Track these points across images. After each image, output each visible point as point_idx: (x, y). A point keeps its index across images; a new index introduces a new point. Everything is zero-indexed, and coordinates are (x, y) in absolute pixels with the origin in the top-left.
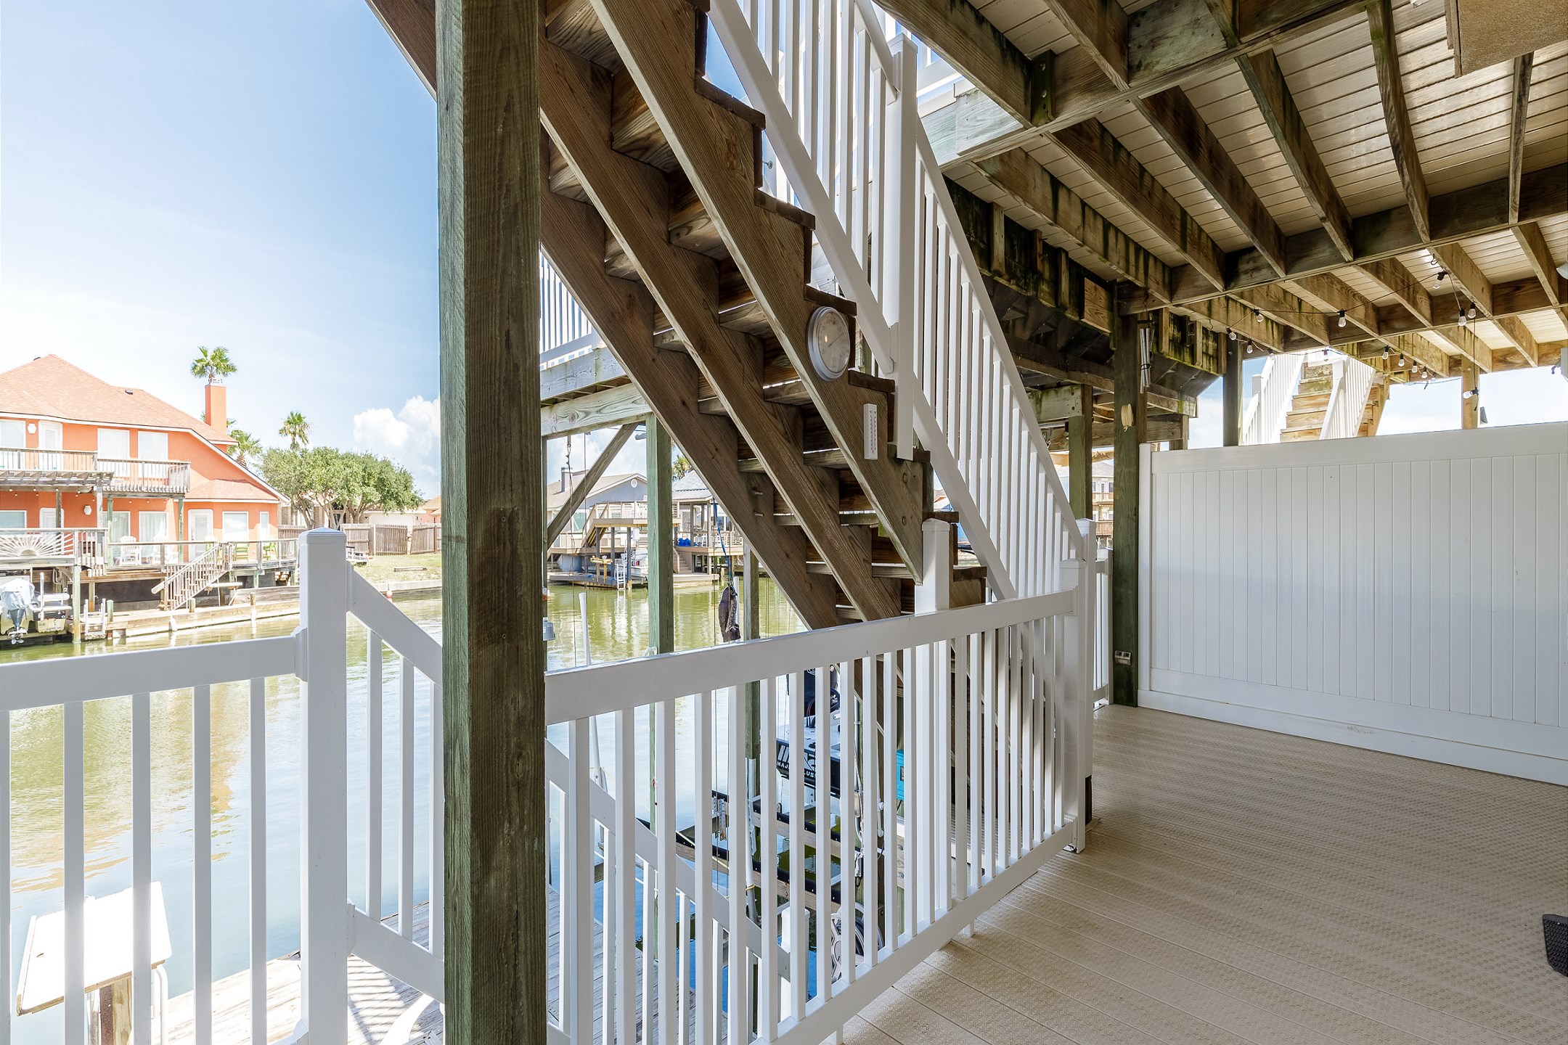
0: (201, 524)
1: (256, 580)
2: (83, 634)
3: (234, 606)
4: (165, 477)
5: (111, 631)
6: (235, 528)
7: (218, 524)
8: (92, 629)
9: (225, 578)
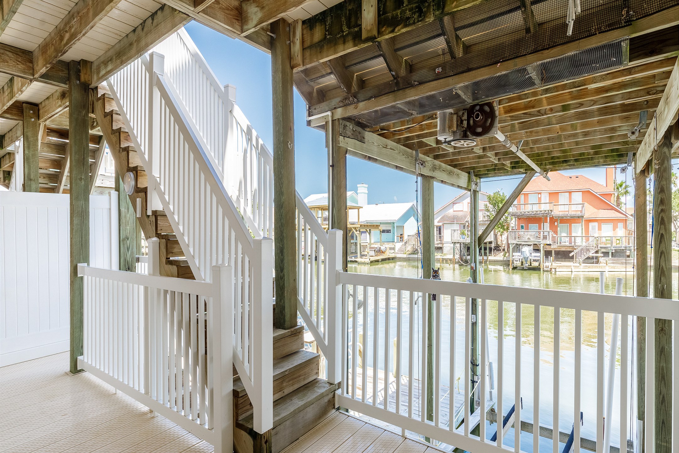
0: (593, 228)
1: (610, 254)
2: (543, 268)
3: (601, 265)
4: (580, 209)
5: (552, 269)
6: (607, 231)
7: (600, 229)
8: (546, 267)
9: (597, 252)
